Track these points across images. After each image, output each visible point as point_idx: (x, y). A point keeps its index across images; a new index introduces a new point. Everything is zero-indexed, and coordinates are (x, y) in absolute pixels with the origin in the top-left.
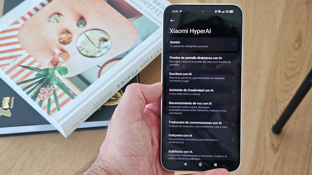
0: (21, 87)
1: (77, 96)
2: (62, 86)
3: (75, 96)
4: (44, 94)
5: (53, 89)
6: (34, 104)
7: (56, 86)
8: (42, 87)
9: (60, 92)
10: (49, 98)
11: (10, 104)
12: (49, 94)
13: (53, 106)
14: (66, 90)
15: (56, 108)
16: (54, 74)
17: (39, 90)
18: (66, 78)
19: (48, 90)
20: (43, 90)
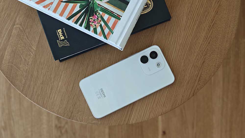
0: (73, 22)
1: (122, 17)
2: (106, 11)
3: (120, 17)
4: (94, 22)
5: (99, 16)
6: (90, 33)
7: (101, 13)
8: (90, 16)
9: (106, 17)
10: (99, 24)
11: (64, 35)
12: (98, 21)
13: (107, 31)
14: (111, 14)
15: (109, 32)
16: (94, 2)
17: (89, 19)
18: (105, 3)
19: (96, 18)
20: (92, 19)
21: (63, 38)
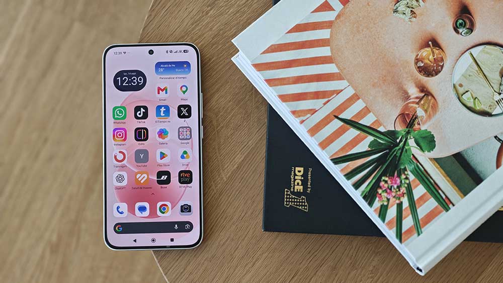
0: (342, 170)
1: (454, 205)
2: (423, 177)
3: (451, 206)
4: (388, 191)
5: (405, 183)
6: (371, 212)
7: (412, 177)
8: (384, 174)
9: (419, 191)
10: (398, 202)
11: (304, 183)
12: (398, 193)
13: (408, 222)
14: (433, 189)
15: (412, 227)
16: (406, 147)
17: (379, 180)
18: (431, 159)
19: (396, 183)
20: (386, 182)
21: (300, 188)
